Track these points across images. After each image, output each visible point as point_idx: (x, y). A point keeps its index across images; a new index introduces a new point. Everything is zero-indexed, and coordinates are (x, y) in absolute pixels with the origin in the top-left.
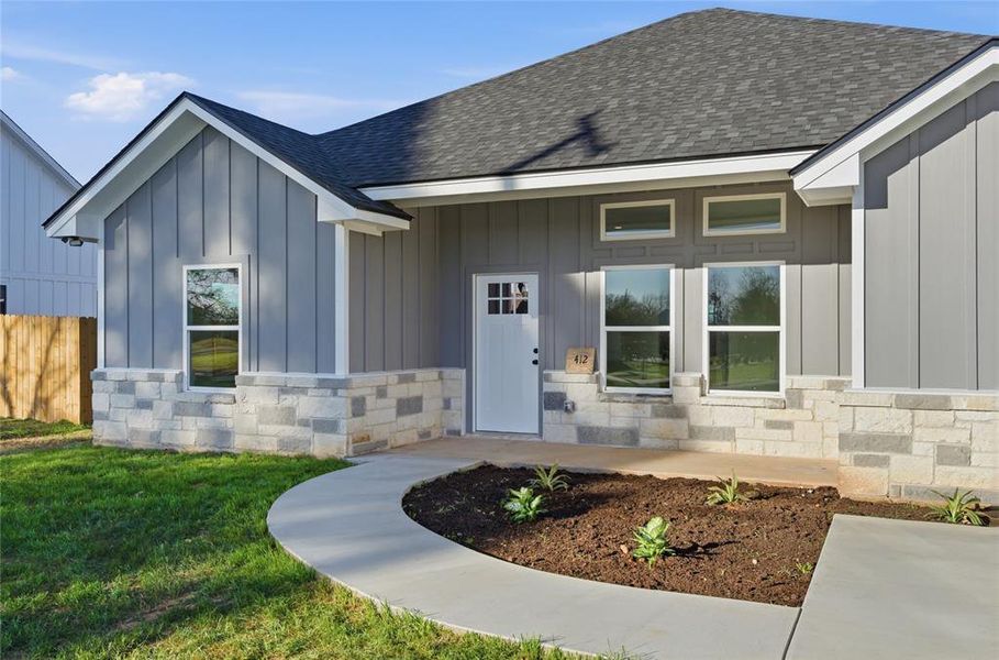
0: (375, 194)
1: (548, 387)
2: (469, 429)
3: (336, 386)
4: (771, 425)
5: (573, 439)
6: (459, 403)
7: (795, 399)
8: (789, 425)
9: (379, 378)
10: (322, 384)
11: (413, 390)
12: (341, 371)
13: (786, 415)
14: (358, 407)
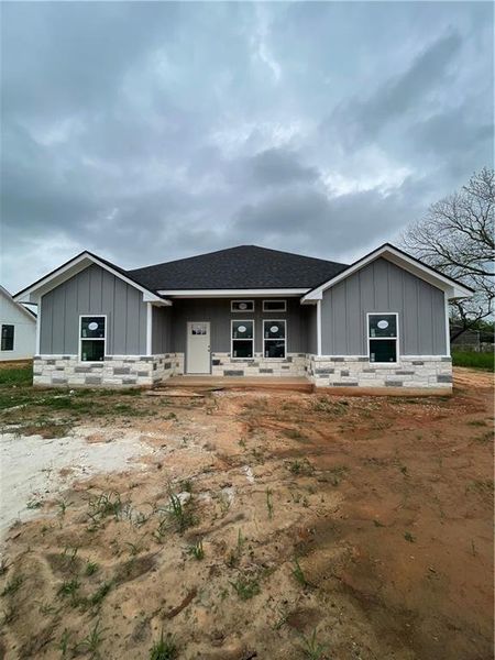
0: (161, 293)
1: (214, 358)
2: (185, 373)
3: (147, 360)
4: (284, 367)
5: (222, 374)
6: (182, 365)
7: (290, 360)
8: (288, 367)
9: (160, 356)
10: (142, 359)
11: (168, 360)
12: (149, 355)
13: (287, 365)
14: (155, 368)
